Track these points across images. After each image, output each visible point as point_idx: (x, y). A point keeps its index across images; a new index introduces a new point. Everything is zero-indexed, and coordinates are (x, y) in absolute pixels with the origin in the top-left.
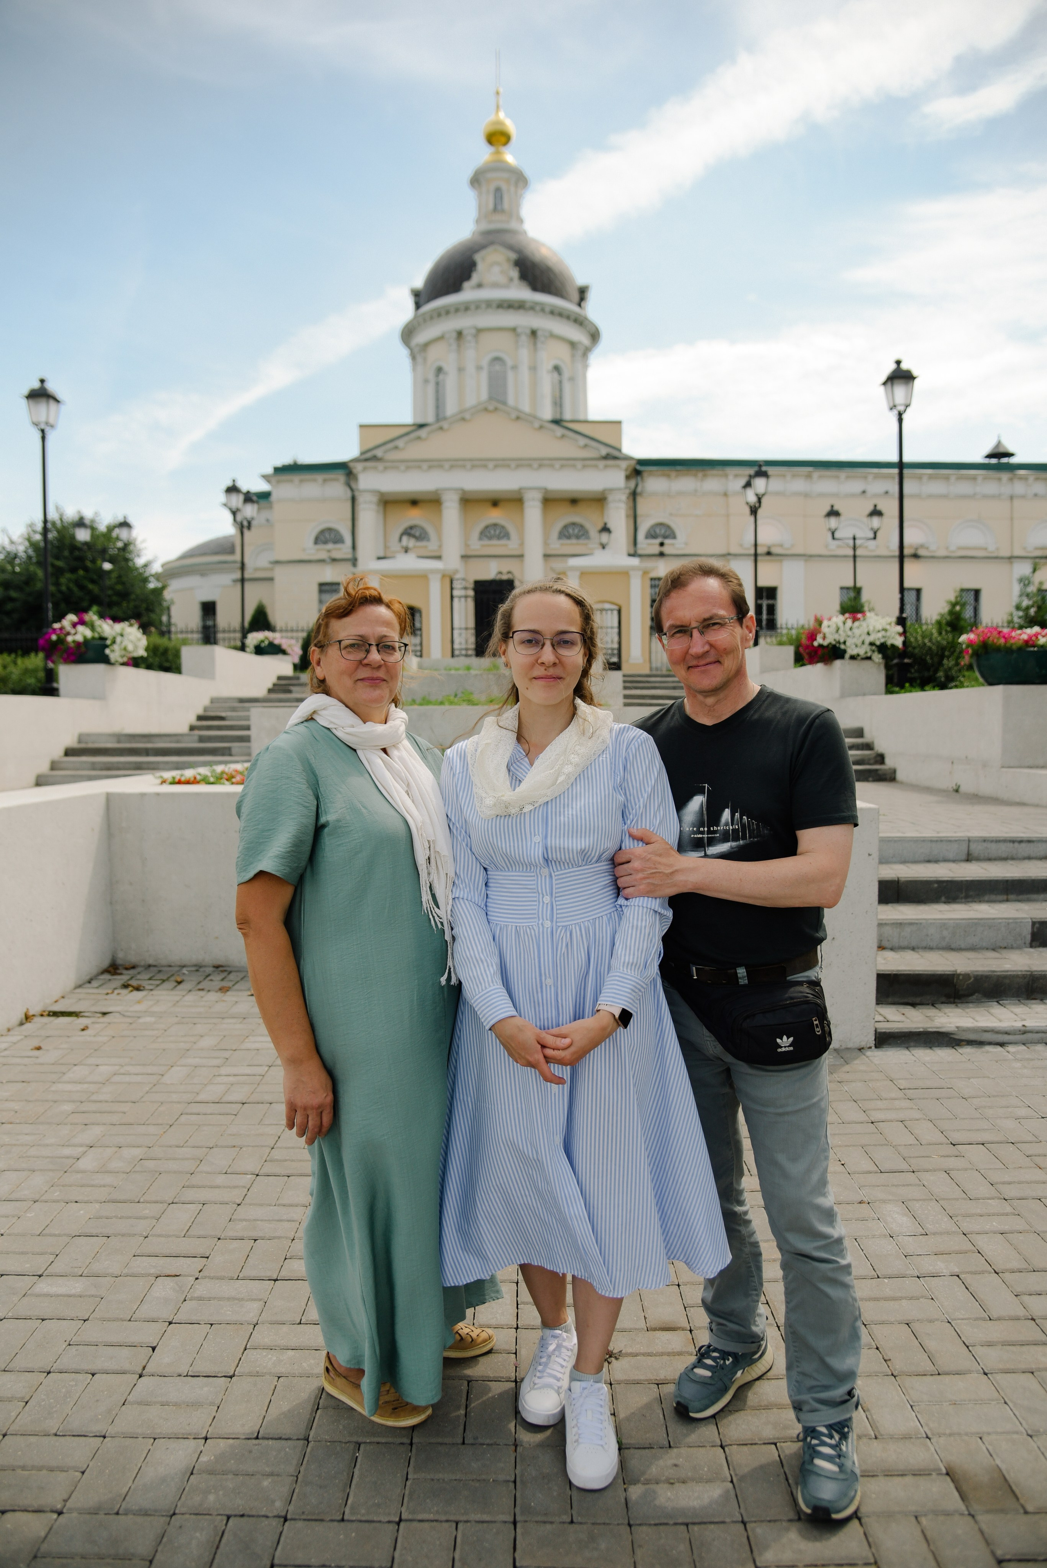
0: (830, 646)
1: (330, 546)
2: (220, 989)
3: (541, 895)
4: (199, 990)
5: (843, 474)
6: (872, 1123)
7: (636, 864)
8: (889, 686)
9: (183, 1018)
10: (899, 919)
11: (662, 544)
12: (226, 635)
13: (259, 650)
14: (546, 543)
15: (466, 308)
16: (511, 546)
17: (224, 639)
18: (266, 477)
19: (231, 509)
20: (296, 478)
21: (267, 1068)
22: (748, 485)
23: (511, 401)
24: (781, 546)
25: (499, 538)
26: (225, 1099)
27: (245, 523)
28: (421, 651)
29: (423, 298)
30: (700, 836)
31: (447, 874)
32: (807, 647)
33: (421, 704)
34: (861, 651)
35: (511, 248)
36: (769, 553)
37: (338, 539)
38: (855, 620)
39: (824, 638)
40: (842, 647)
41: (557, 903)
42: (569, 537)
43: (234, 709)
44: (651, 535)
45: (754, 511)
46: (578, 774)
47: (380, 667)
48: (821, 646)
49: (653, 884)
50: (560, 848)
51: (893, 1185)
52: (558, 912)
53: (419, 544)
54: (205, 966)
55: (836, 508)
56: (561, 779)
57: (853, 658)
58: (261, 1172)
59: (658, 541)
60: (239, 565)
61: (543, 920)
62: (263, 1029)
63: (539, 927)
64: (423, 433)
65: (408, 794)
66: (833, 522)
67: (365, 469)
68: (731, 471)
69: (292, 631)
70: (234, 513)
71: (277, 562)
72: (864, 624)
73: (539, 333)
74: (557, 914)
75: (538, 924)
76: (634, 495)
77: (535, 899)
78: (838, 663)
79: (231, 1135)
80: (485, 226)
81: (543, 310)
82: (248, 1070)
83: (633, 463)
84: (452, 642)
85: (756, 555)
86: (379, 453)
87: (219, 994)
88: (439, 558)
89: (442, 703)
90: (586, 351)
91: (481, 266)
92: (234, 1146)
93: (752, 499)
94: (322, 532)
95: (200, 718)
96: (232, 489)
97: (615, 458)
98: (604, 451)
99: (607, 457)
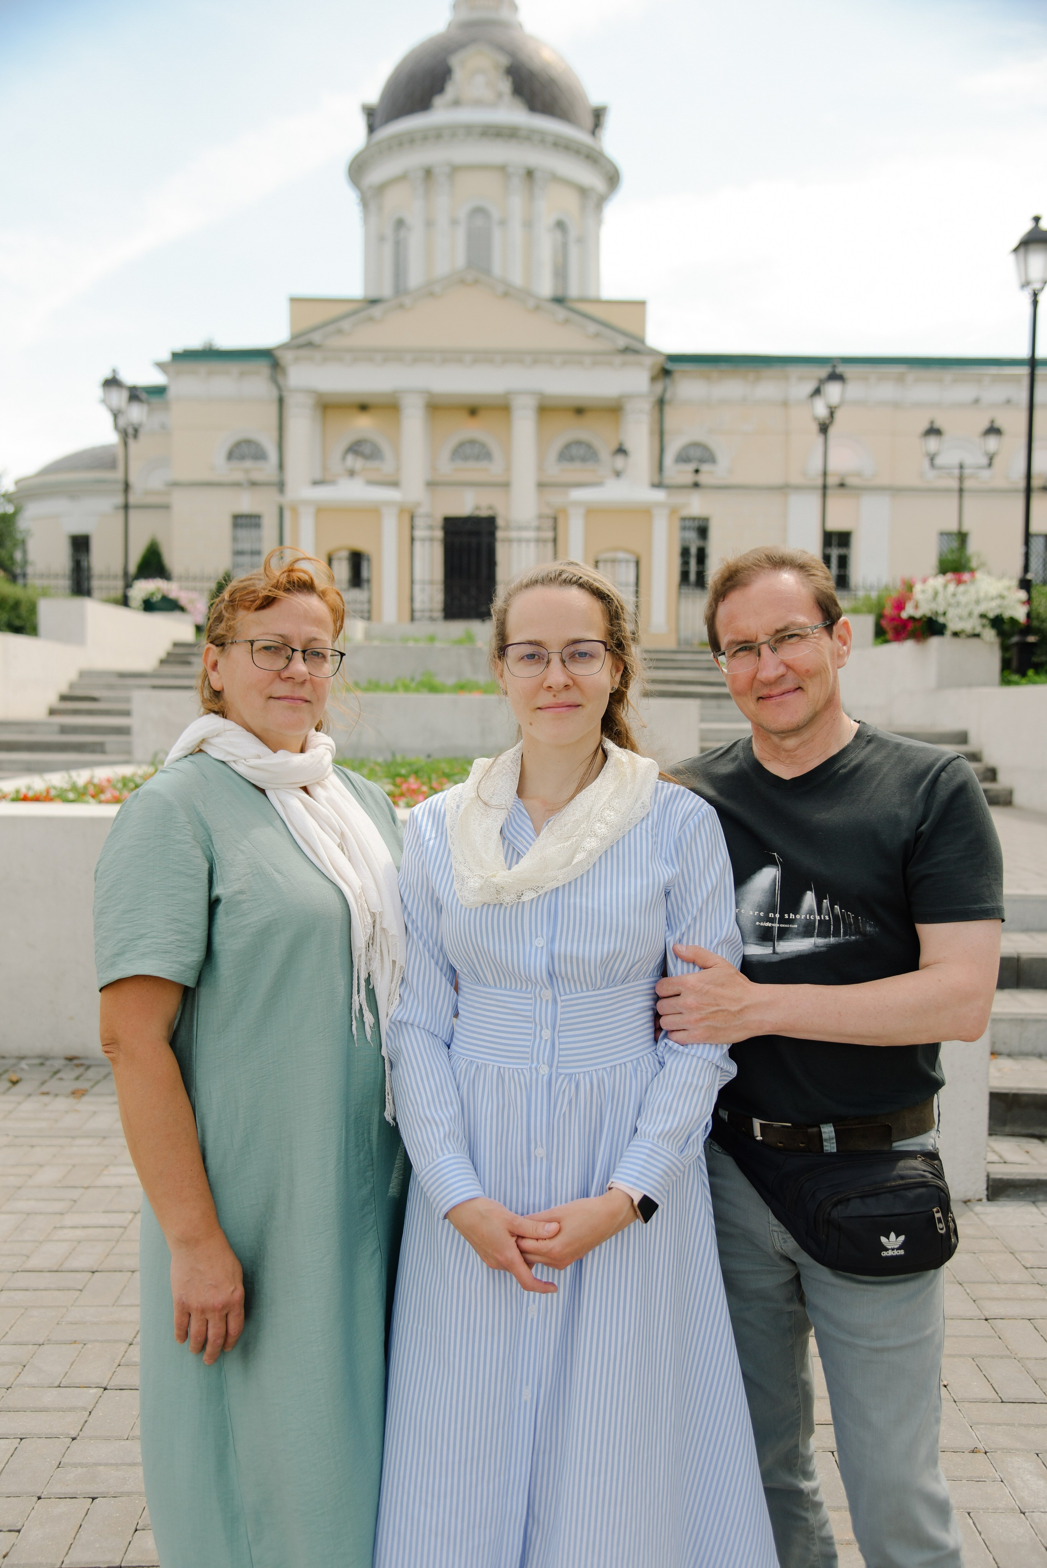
0: (925, 619)
1: (248, 464)
2: (73, 1093)
3: (539, 1027)
4: (44, 1094)
5: (949, 375)
6: (986, 1320)
7: (688, 999)
8: (1006, 673)
9: (16, 1137)
10: (1019, 1014)
11: (697, 471)
12: (105, 583)
13: (149, 606)
14: (541, 466)
15: (437, 135)
16: (494, 470)
17: (101, 588)
18: (161, 366)
19: (112, 410)
20: (203, 368)
21: (130, 1216)
22: (817, 392)
23: (497, 269)
24: (859, 474)
25: (478, 458)
26: (66, 1266)
27: (130, 431)
28: (369, 612)
29: (378, 119)
30: (769, 924)
31: (394, 962)
32: (893, 619)
33: (366, 690)
34: (968, 625)
35: (500, 48)
36: (842, 485)
37: (259, 455)
38: (959, 582)
39: (916, 607)
40: (941, 620)
41: (562, 1040)
42: (572, 459)
43: (111, 687)
44: (683, 458)
45: (824, 429)
46: (604, 850)
47: (303, 683)
48: (912, 619)
49: (716, 1028)
50: (571, 957)
51: (1021, 1425)
52: (562, 1053)
53: (371, 464)
54: (53, 1058)
55: (937, 425)
56: (579, 857)
57: (956, 634)
58: (112, 1384)
59: (691, 467)
60: (121, 487)
61: (538, 1062)
62: (127, 1156)
63: (531, 1072)
64: (376, 311)
65: (342, 850)
66: (933, 443)
67: (297, 360)
68: (794, 371)
69: (195, 579)
70: (116, 415)
71: (176, 484)
72: (972, 589)
73: (538, 175)
74: (559, 1056)
75: (531, 1068)
76: (661, 403)
77: (529, 1031)
78: (934, 642)
79: (71, 1323)
80: (465, 15)
81: (543, 141)
82: (104, 1220)
83: (661, 360)
84: (412, 600)
85: (825, 487)
86: (316, 337)
87: (71, 1101)
88: (394, 484)
89: (394, 689)
90: (601, 201)
91: (459, 75)
92: (75, 1342)
93: (820, 409)
94: (238, 445)
95: (64, 698)
96: (112, 383)
97: (636, 352)
98: (622, 342)
99: (626, 350)
